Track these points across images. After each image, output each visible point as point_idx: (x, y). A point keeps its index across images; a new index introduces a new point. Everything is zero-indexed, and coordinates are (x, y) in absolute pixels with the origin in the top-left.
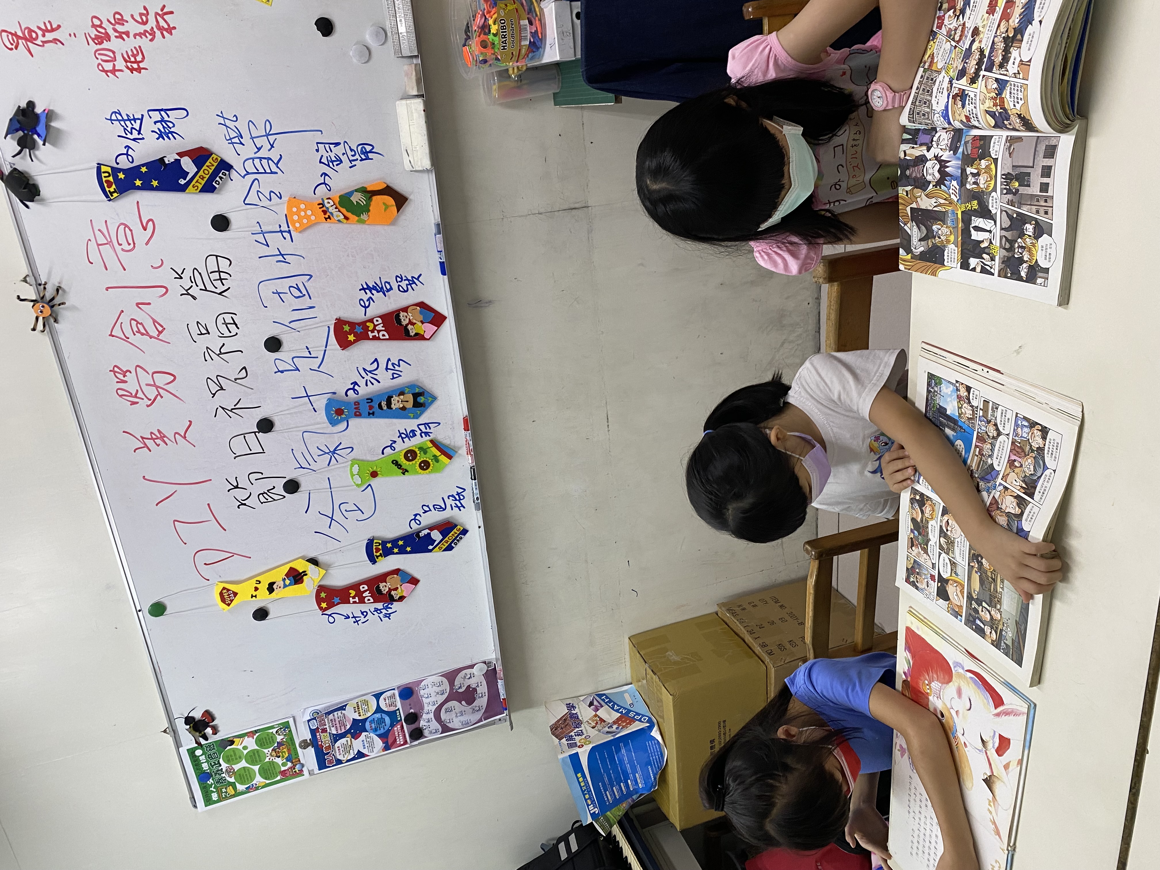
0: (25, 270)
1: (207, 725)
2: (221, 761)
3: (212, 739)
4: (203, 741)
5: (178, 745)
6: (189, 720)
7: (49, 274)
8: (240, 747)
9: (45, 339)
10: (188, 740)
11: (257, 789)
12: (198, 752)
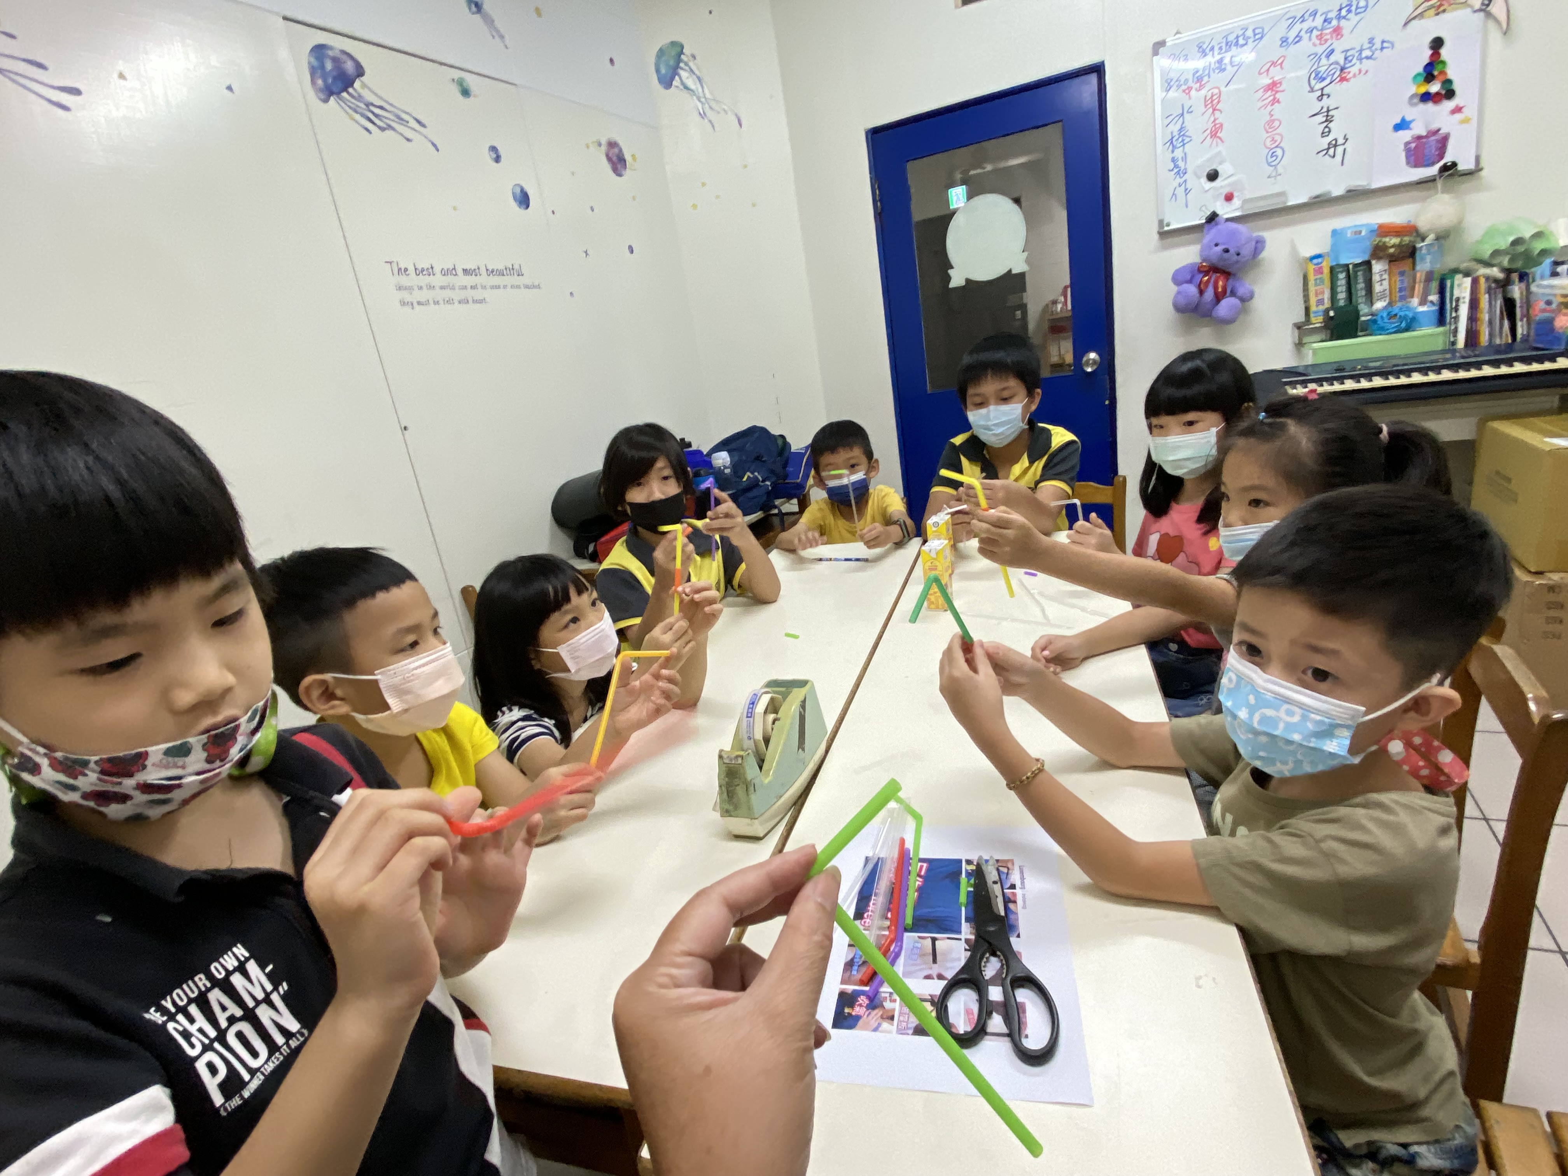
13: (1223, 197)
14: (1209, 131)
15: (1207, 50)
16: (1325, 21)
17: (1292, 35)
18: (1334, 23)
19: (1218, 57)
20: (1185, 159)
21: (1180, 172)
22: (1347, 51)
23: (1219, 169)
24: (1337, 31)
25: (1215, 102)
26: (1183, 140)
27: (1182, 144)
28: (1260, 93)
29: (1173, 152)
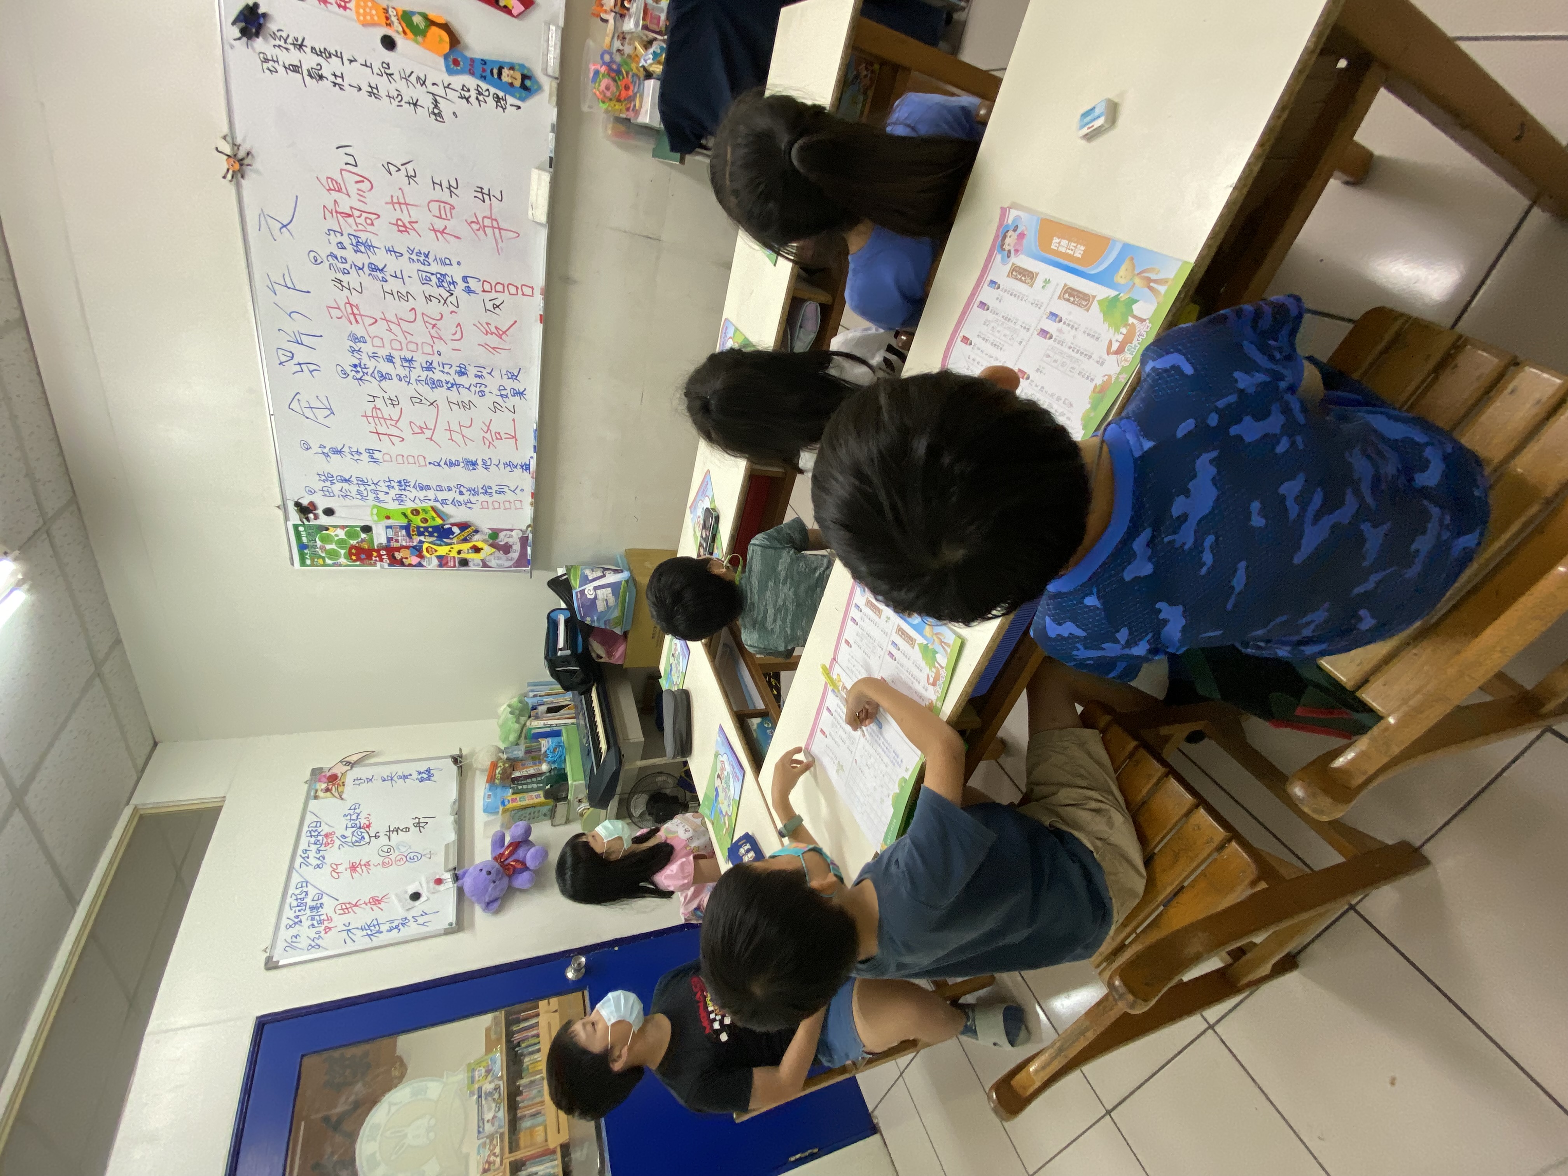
0: (225, 130)
1: (310, 512)
2: (317, 539)
3: (313, 522)
4: (306, 522)
5: (287, 519)
6: (297, 504)
7: (244, 140)
8: (333, 534)
9: (231, 189)
10: (295, 517)
11: (340, 566)
12: (301, 529)
13: (437, 887)
14: (374, 907)
15: (296, 920)
16: (315, 844)
17: (315, 862)
18: (320, 838)
19: (308, 911)
20: (392, 921)
21: (404, 922)
22: (347, 827)
23: (410, 893)
24: (326, 836)
25: (348, 906)
26: (374, 926)
27: (377, 927)
28: (355, 875)
29: (382, 932)
